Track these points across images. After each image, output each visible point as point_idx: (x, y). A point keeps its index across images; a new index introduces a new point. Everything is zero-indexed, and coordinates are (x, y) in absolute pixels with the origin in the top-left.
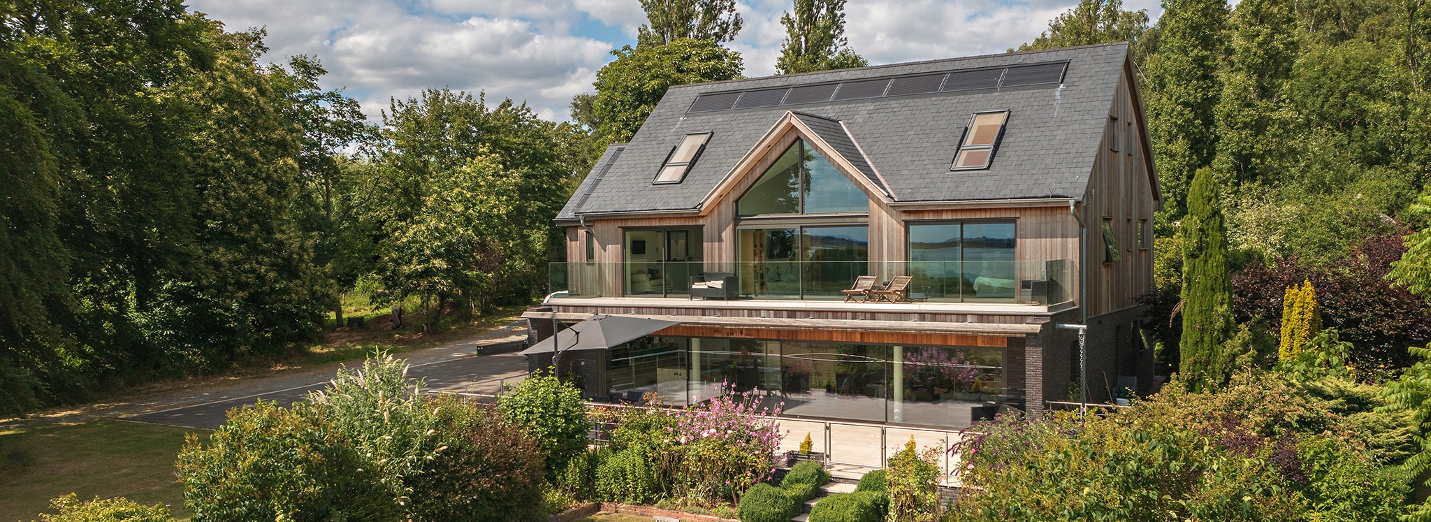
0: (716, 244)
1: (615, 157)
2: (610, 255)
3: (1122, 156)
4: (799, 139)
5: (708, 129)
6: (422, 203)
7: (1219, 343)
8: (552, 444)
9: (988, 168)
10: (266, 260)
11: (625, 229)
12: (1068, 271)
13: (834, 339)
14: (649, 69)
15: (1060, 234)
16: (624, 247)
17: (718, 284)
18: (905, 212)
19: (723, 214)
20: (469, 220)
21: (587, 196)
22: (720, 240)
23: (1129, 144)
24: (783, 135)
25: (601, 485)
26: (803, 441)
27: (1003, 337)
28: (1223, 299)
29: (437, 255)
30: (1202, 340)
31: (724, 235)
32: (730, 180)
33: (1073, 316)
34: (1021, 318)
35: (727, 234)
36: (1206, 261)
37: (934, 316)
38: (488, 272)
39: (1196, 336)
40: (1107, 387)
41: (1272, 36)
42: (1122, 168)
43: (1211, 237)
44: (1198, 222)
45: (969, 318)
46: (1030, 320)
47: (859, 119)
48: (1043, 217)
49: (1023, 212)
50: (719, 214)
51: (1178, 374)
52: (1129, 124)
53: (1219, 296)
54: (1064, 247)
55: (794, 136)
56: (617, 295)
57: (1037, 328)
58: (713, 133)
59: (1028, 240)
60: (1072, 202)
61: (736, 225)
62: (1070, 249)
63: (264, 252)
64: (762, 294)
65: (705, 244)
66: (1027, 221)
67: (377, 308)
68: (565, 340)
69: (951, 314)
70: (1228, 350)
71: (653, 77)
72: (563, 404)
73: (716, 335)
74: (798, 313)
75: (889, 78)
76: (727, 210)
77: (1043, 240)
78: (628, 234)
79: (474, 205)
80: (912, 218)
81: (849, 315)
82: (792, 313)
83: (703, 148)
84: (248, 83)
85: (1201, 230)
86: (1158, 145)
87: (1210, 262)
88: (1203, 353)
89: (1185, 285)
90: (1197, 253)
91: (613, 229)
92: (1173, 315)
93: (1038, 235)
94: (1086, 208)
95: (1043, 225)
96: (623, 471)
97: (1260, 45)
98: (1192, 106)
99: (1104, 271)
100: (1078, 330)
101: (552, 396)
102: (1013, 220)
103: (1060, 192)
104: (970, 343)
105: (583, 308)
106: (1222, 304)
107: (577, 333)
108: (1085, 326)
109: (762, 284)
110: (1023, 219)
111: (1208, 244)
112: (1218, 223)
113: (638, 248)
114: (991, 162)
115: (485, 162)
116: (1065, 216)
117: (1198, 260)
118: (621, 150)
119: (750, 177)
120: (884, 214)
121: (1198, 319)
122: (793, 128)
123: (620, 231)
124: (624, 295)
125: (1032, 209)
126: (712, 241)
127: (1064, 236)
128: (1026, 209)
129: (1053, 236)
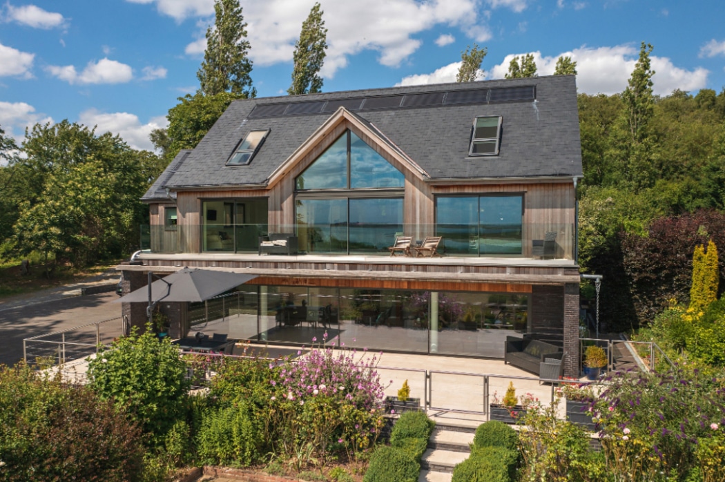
0: (279, 212)
1: (184, 158)
2: (190, 220)
4: (348, 131)
5: (265, 127)
6: (44, 189)
8: (151, 410)
9: (498, 154)
11: (203, 200)
12: (565, 233)
14: (204, 108)
15: (559, 205)
16: (202, 214)
17: (283, 242)
18: (434, 186)
19: (285, 189)
20: (78, 202)
21: (172, 174)
22: (281, 209)
24: (335, 127)
25: (204, 449)
26: (401, 387)
27: (529, 285)
29: (53, 224)
31: (285, 204)
32: (292, 160)
35: (287, 204)
37: (478, 268)
38: (92, 237)
45: (508, 270)
47: (385, 121)
48: (546, 191)
49: (530, 188)
50: (282, 188)
54: (563, 215)
55: (343, 128)
56: (196, 252)
57: (577, 278)
58: (270, 131)
59: (534, 210)
60: (575, 179)
61: (294, 197)
62: (566, 217)
64: (312, 250)
65: (269, 212)
66: (533, 194)
67: (6, 261)
68: (158, 291)
69: (483, 266)
71: (207, 113)
72: (163, 365)
73: (284, 283)
74: (358, 266)
75: (402, 95)
76: (288, 185)
77: (546, 210)
78: (205, 204)
79: (82, 192)
80: (440, 192)
81: (403, 267)
82: (353, 266)
83: (264, 140)
91: (193, 199)
93: (542, 206)
95: (546, 199)
96: (229, 433)
101: (150, 356)
102: (522, 194)
103: (566, 172)
104: (500, 289)
105: (171, 262)
107: (170, 285)
108: (601, 276)
109: (312, 243)
110: (529, 193)
113: (212, 215)
114: (499, 150)
115: (90, 165)
116: (563, 190)
118: (188, 153)
119: (307, 160)
120: (418, 192)
122: (344, 120)
123: (199, 201)
124: (201, 251)
125: (536, 185)
126: (275, 210)
127: (563, 207)
128: (532, 185)
129: (554, 207)
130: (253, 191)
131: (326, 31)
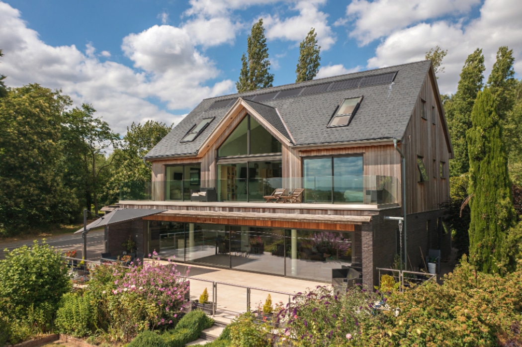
0: (207, 173)
2: (159, 179)
3: (429, 123)
4: (248, 115)
5: (214, 116)
7: (503, 230)
9: (348, 125)
10: (34, 185)
11: (166, 166)
12: (394, 185)
13: (257, 225)
15: (389, 162)
16: (166, 175)
17: (204, 194)
18: (300, 151)
19: (210, 156)
22: (209, 170)
23: (433, 118)
26: (203, 291)
27: (352, 225)
28: (505, 194)
30: (488, 228)
31: (210, 167)
33: (397, 212)
34: (360, 212)
35: (212, 167)
36: (489, 163)
39: (482, 224)
40: (422, 256)
41: (504, 91)
42: (429, 130)
43: (492, 143)
44: (481, 130)
45: (329, 212)
46: (366, 213)
47: (285, 106)
48: (379, 152)
49: (367, 150)
51: (468, 254)
52: (433, 108)
53: (501, 191)
54: (392, 170)
55: (244, 113)
56: (162, 200)
57: (368, 218)
58: (215, 118)
59: (370, 166)
60: (395, 141)
61: (217, 162)
62: (394, 171)
63: (34, 182)
66: (370, 154)
69: (318, 210)
70: (511, 237)
74: (234, 209)
75: (303, 87)
76: (212, 154)
77: (379, 166)
78: (169, 169)
81: (261, 210)
82: (232, 209)
83: (208, 124)
84: (36, 107)
85: (484, 137)
86: (453, 141)
87: (493, 162)
88: (489, 239)
89: (471, 182)
90: (481, 155)
91: (160, 166)
92: (462, 207)
93: (376, 163)
94: (406, 145)
95: (379, 157)
97: (498, 95)
98: (467, 123)
99: (419, 187)
100: (397, 221)
102: (362, 154)
103: (389, 136)
106: (504, 197)
107: (103, 219)
108: (404, 218)
110: (367, 153)
111: (490, 148)
112: (497, 132)
114: (350, 122)
116: (392, 151)
117: (482, 162)
119: (223, 136)
120: (290, 153)
121: (484, 210)
122: (244, 108)
123: (164, 167)
124: (165, 199)
125: (372, 147)
126: (205, 171)
127: (392, 163)
128: (368, 147)
129: (385, 163)
130: (192, 159)
131: (320, 47)
